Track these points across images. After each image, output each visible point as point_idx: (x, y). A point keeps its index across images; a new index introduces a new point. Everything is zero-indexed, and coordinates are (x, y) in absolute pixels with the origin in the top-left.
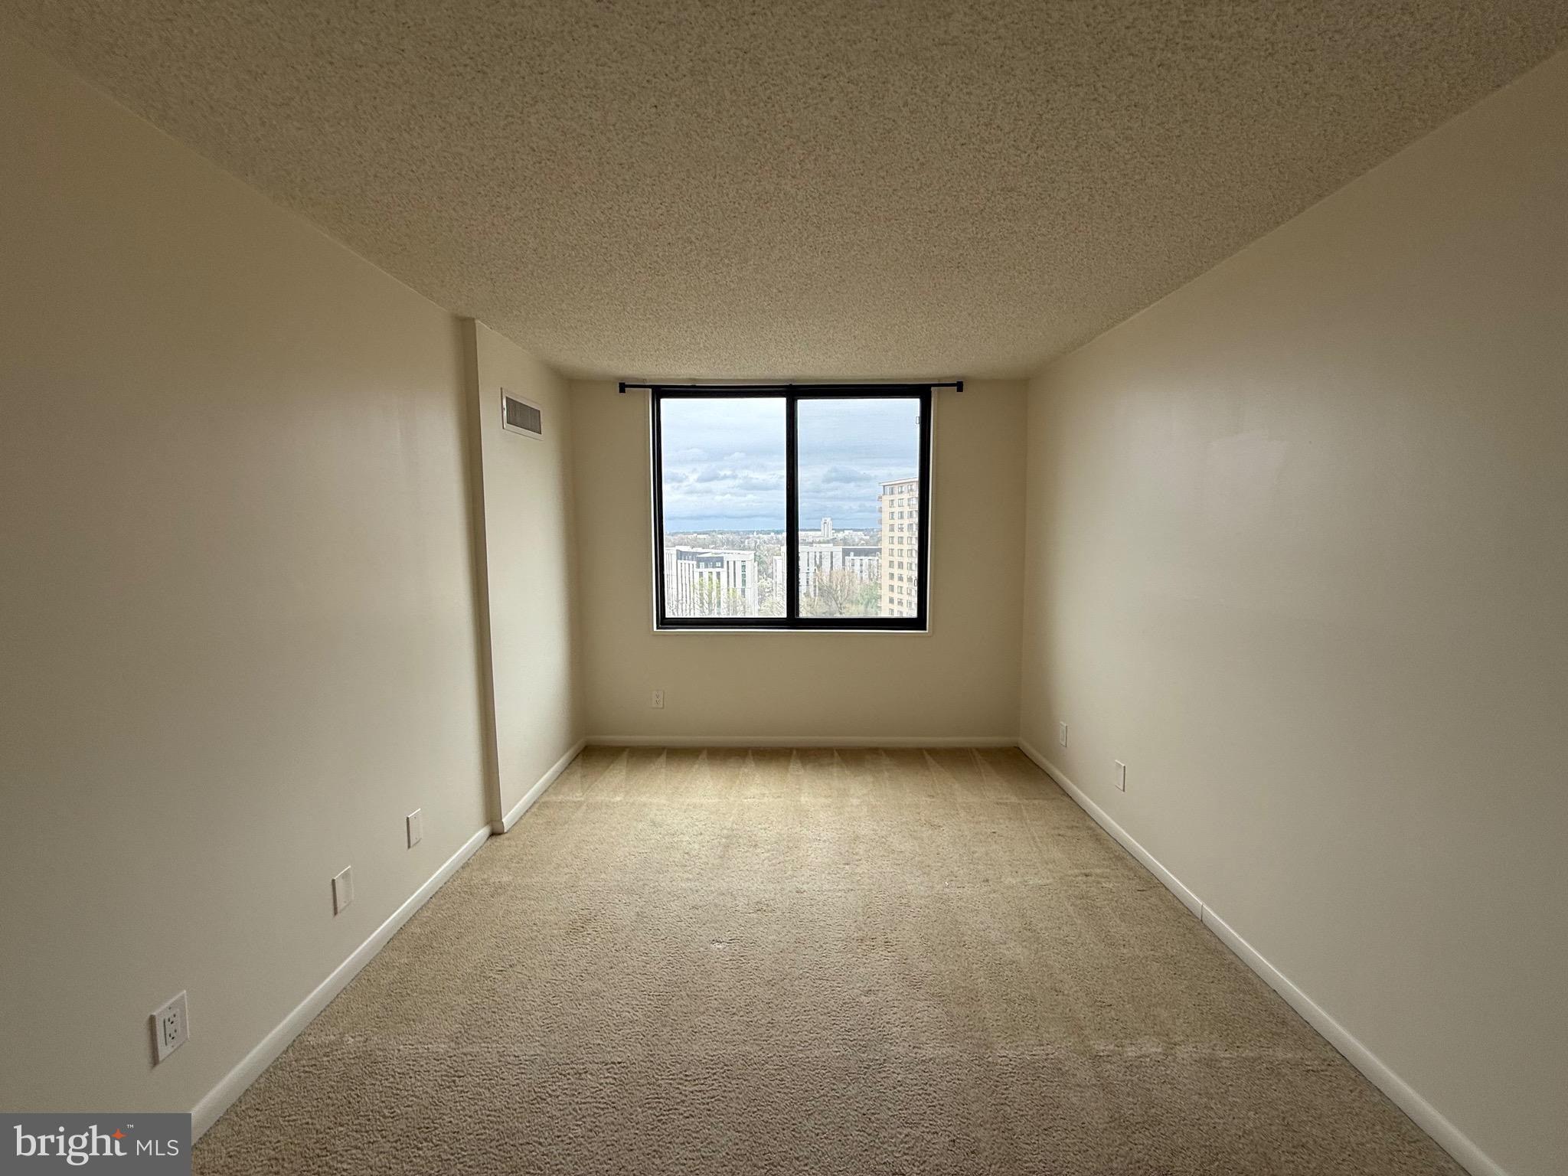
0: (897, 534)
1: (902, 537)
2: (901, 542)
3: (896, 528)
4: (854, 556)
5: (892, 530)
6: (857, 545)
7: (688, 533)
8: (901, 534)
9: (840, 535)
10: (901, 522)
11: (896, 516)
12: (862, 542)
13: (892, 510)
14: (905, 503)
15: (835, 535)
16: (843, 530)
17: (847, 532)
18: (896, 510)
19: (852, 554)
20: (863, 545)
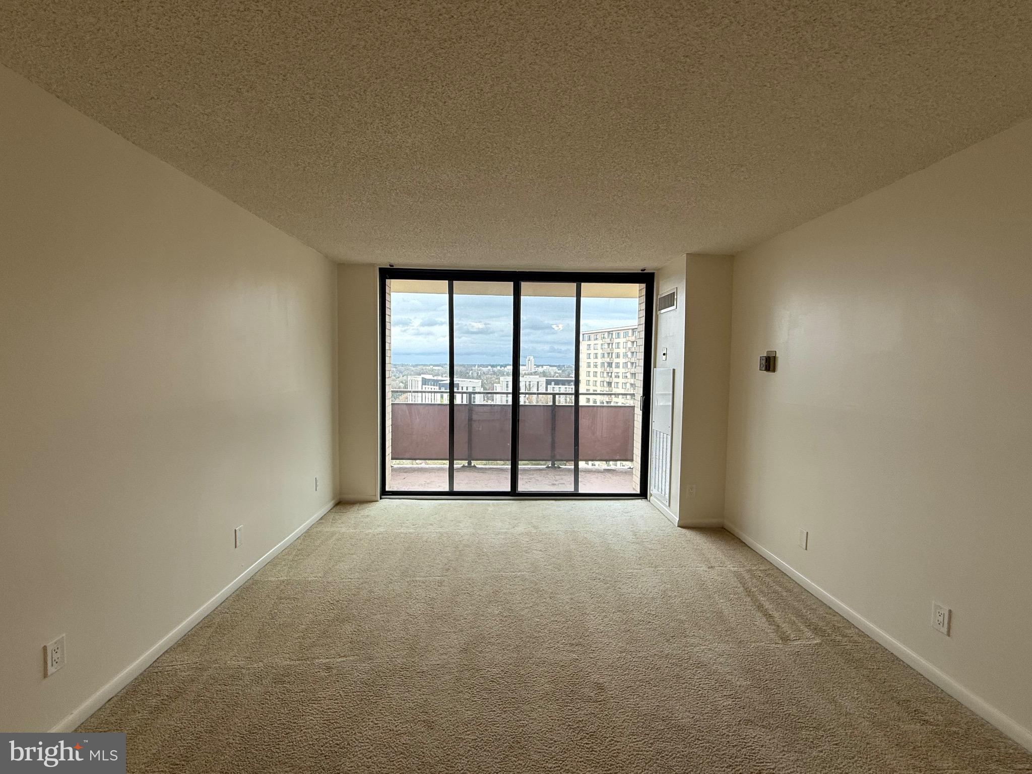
0: (592, 369)
1: (596, 372)
2: (595, 376)
3: (592, 365)
4: (555, 385)
5: (589, 366)
6: (553, 377)
7: (427, 365)
8: (596, 370)
9: (540, 369)
10: (596, 360)
11: (592, 356)
12: (557, 375)
13: (589, 352)
14: (599, 347)
15: (537, 369)
16: (542, 366)
17: (545, 367)
18: (592, 352)
19: (553, 383)
20: (557, 377)
